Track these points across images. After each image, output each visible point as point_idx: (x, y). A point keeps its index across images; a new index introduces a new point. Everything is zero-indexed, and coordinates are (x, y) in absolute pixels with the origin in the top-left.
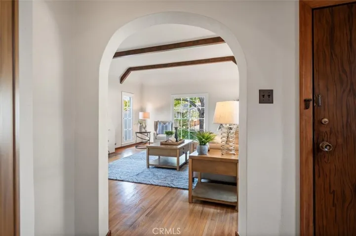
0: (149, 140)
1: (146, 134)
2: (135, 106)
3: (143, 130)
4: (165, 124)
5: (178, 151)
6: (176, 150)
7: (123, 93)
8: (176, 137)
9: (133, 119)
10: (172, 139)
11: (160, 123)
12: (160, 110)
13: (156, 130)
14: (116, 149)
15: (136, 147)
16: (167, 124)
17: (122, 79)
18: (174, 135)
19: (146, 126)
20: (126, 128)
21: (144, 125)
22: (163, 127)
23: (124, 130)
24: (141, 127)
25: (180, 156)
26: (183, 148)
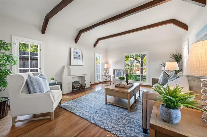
0: (110, 80)
1: (109, 77)
2: (102, 61)
3: (107, 75)
4: (119, 71)
5: (129, 95)
6: (127, 93)
7: (95, 53)
8: (127, 81)
9: (101, 68)
10: (124, 83)
11: (117, 70)
12: (117, 63)
13: (114, 75)
14: (91, 85)
15: (103, 84)
16: (121, 71)
17: (95, 45)
18: (125, 80)
19: (108, 72)
20: (97, 73)
21: (107, 71)
22: (118, 73)
23: (96, 74)
24: (105, 73)
25: (130, 98)
26: (133, 91)
